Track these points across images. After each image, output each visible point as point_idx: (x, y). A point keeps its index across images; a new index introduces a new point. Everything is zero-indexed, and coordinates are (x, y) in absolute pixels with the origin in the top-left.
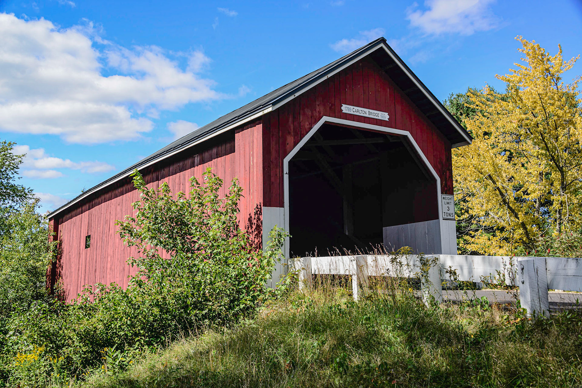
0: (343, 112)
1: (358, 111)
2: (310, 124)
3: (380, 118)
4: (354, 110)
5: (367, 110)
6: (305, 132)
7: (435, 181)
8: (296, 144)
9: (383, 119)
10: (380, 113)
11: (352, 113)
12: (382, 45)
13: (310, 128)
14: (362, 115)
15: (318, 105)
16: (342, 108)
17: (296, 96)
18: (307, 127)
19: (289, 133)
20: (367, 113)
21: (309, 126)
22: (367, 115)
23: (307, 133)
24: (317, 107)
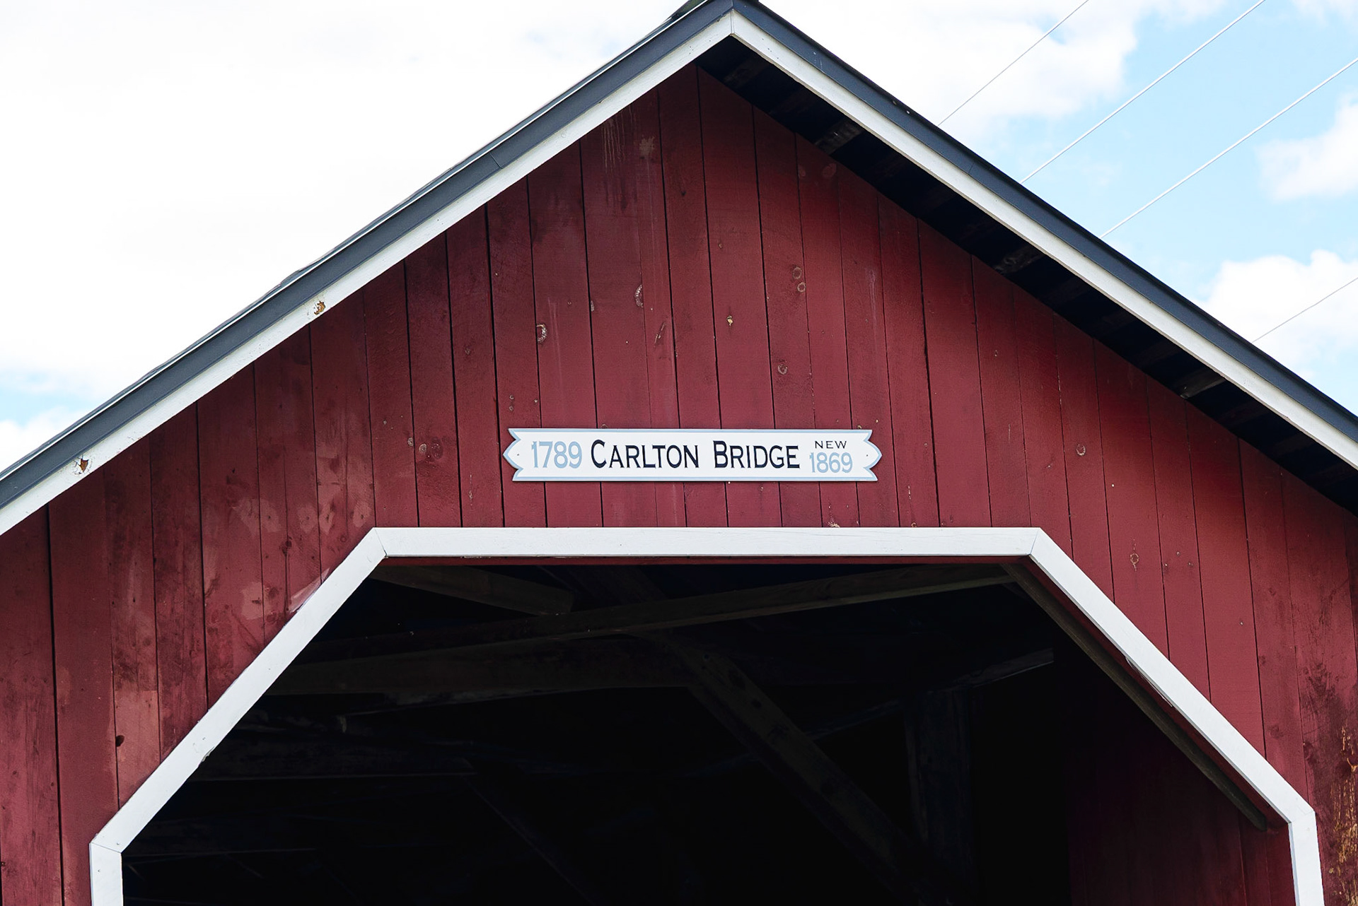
0: (518, 477)
1: (634, 454)
2: (273, 593)
3: (806, 473)
4: (603, 454)
5: (702, 440)
6: (238, 652)
7: (1279, 826)
8: (173, 734)
9: (829, 476)
10: (805, 439)
11: (587, 472)
12: (735, 26)
13: (282, 619)
14: (665, 473)
15: (334, 465)
16: (511, 454)
17: (93, 467)
18: (252, 613)
19: (127, 671)
20: (706, 456)
21: (268, 609)
22: (707, 471)
23: (256, 650)
24: (324, 473)
